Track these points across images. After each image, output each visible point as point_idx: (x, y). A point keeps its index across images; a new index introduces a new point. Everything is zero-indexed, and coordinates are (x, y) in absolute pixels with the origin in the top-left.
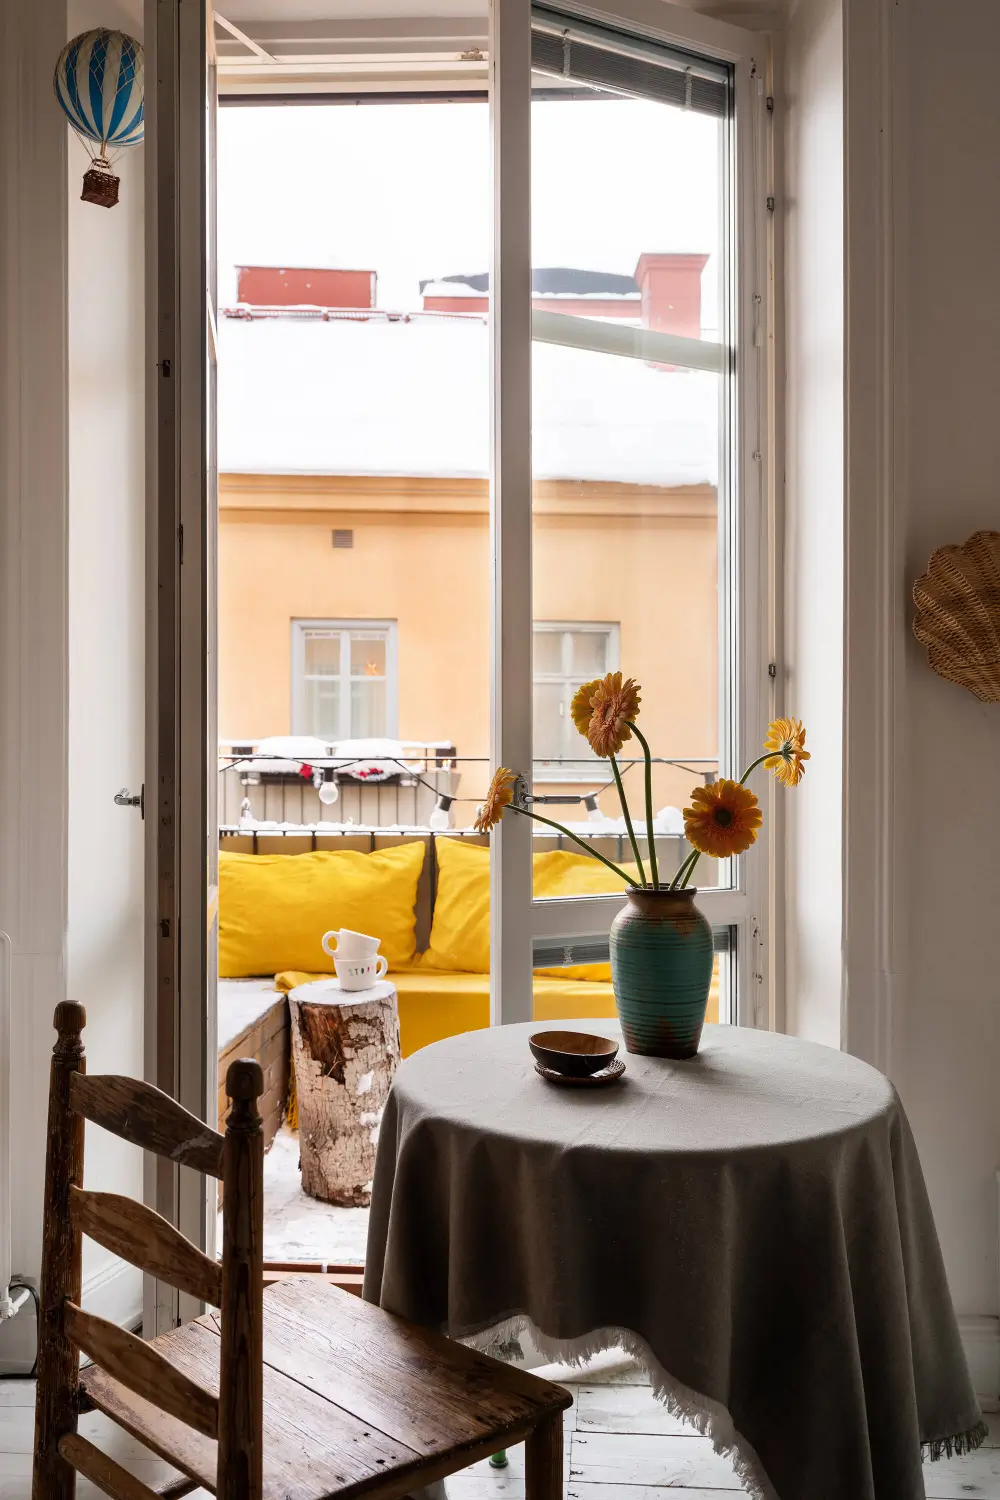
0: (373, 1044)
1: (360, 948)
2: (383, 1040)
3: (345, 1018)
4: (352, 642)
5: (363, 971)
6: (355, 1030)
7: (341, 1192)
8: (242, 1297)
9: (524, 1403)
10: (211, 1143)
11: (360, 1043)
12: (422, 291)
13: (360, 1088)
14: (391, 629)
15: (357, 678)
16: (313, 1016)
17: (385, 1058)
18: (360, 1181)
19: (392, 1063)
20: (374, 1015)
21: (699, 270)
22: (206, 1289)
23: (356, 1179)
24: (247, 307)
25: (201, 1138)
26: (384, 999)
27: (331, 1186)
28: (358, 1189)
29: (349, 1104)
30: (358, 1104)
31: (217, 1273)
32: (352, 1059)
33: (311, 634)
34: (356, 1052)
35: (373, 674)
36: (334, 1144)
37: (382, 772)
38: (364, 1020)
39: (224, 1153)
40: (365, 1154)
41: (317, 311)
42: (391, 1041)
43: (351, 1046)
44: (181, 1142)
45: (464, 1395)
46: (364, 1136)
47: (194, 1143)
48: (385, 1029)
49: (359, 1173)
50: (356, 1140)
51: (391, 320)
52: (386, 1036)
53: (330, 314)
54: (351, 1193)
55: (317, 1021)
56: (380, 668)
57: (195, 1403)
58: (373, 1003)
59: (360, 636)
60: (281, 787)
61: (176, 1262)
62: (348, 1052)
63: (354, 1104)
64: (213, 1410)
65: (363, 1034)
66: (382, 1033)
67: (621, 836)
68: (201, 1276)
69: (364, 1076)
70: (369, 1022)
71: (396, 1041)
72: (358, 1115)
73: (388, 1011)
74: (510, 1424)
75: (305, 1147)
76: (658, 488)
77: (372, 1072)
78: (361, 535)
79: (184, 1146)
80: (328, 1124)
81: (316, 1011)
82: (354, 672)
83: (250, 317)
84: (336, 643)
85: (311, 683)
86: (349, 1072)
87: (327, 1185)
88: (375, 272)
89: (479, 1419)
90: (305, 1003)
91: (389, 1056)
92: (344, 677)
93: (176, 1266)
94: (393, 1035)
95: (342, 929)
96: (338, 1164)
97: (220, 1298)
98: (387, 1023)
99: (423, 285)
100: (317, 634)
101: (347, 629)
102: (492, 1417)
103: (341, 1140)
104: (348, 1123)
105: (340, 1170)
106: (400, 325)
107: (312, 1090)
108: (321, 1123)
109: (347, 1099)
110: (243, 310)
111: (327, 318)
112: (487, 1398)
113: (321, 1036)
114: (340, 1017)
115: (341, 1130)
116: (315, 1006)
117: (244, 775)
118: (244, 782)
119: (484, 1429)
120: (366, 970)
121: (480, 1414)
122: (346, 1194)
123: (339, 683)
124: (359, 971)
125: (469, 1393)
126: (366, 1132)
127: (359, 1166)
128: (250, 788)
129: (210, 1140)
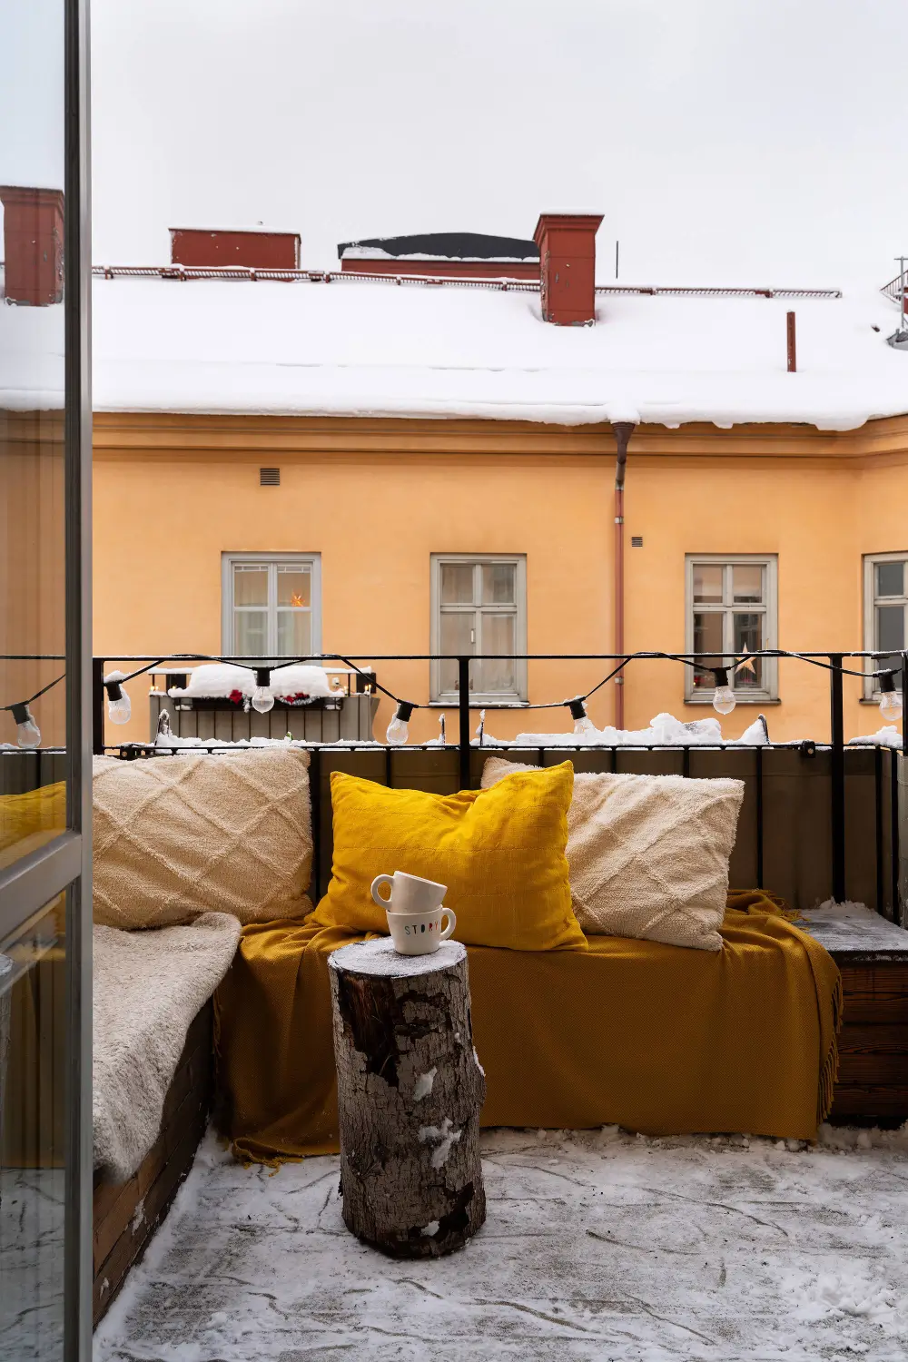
0: (436, 1031)
1: (419, 896)
2: (448, 1025)
3: (399, 995)
4: (279, 575)
5: (423, 928)
6: (411, 1012)
7: (392, 1235)
11: (419, 1029)
12: (340, 254)
13: (418, 1092)
14: (316, 563)
15: (282, 609)
16: (356, 990)
17: (451, 1049)
18: (418, 1220)
19: (462, 1056)
20: (437, 991)
21: (594, 231)
23: (413, 1218)
24: (181, 267)
26: (451, 968)
27: (379, 1225)
28: (415, 1232)
29: (403, 1114)
30: (415, 1114)
32: (407, 1052)
33: (240, 568)
34: (413, 1041)
35: (298, 606)
36: (383, 1166)
37: (308, 697)
38: (424, 998)
40: (425, 1183)
41: (245, 271)
42: (459, 1027)
43: (405, 1033)
46: (424, 1158)
48: (452, 1009)
49: (416, 1210)
50: (412, 1163)
51: (313, 280)
52: (453, 1019)
53: (257, 274)
54: (406, 1237)
55: (362, 997)
56: (305, 600)
58: (435, 973)
59: (286, 569)
60: (211, 713)
62: (402, 1042)
63: (409, 1114)
65: (422, 1016)
66: (448, 1015)
67: (614, 748)
69: (424, 1077)
70: (431, 1001)
71: (466, 1023)
72: (417, 1129)
73: (456, 984)
75: (348, 1168)
76: (563, 426)
77: (435, 1070)
78: (286, 474)
80: (375, 1139)
81: (361, 983)
82: (280, 604)
83: (183, 277)
84: (264, 575)
85: (241, 614)
86: (404, 1069)
87: (373, 1222)
88: (298, 236)
90: (347, 972)
91: (457, 1047)
92: (272, 608)
94: (463, 1017)
95: (397, 873)
96: (388, 1195)
98: (454, 1001)
99: (342, 248)
100: (245, 568)
101: (274, 562)
103: (393, 1164)
104: (401, 1140)
105: (390, 1204)
106: (322, 286)
107: (355, 1091)
108: (367, 1138)
109: (400, 1106)
110: (178, 270)
111: (254, 278)
113: (367, 1017)
114: (392, 992)
115: (392, 1148)
116: (360, 976)
117: (178, 701)
118: (178, 708)
120: (427, 927)
122: (399, 1237)
123: (267, 613)
124: (418, 929)
126: (426, 1152)
127: (416, 1199)
128: (183, 714)
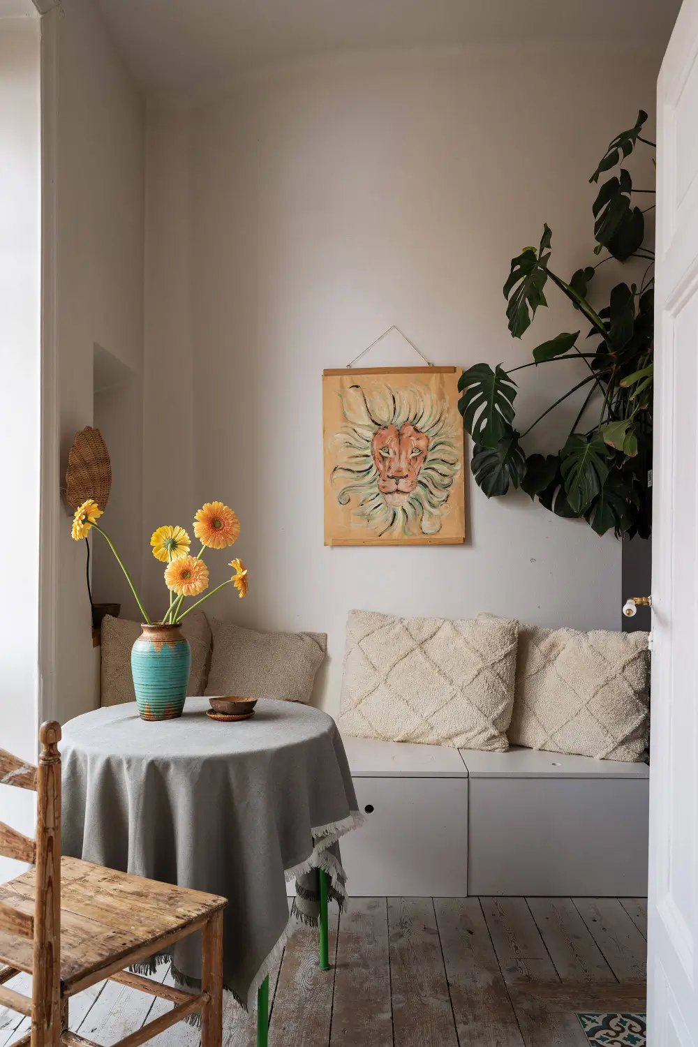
8: (50, 855)
9: (202, 907)
10: (29, 771)
22: (25, 854)
25: (22, 768)
31: (33, 845)
39: (38, 776)
44: (8, 772)
45: (168, 906)
47: (17, 772)
57: (18, 921)
61: (5, 841)
64: (29, 923)
68: (21, 847)
74: (195, 918)
79: (10, 775)
89: (178, 917)
93: (5, 844)
97: (34, 859)
102: (185, 916)
112: (181, 907)
119: (181, 922)
121: (178, 915)
125: (171, 905)
129: (28, 769)
